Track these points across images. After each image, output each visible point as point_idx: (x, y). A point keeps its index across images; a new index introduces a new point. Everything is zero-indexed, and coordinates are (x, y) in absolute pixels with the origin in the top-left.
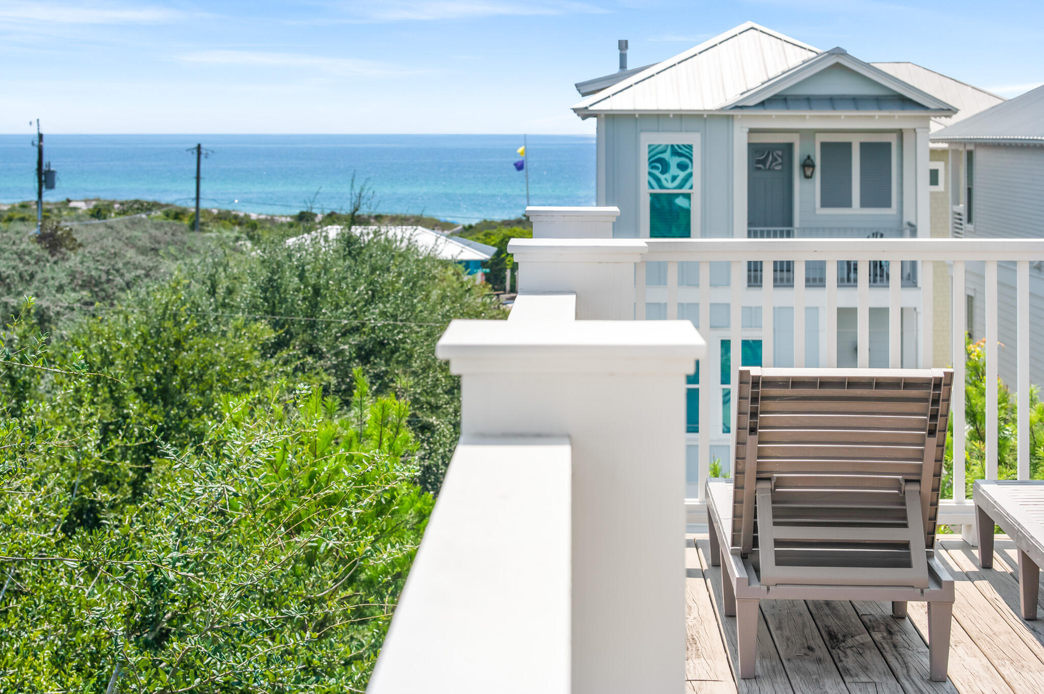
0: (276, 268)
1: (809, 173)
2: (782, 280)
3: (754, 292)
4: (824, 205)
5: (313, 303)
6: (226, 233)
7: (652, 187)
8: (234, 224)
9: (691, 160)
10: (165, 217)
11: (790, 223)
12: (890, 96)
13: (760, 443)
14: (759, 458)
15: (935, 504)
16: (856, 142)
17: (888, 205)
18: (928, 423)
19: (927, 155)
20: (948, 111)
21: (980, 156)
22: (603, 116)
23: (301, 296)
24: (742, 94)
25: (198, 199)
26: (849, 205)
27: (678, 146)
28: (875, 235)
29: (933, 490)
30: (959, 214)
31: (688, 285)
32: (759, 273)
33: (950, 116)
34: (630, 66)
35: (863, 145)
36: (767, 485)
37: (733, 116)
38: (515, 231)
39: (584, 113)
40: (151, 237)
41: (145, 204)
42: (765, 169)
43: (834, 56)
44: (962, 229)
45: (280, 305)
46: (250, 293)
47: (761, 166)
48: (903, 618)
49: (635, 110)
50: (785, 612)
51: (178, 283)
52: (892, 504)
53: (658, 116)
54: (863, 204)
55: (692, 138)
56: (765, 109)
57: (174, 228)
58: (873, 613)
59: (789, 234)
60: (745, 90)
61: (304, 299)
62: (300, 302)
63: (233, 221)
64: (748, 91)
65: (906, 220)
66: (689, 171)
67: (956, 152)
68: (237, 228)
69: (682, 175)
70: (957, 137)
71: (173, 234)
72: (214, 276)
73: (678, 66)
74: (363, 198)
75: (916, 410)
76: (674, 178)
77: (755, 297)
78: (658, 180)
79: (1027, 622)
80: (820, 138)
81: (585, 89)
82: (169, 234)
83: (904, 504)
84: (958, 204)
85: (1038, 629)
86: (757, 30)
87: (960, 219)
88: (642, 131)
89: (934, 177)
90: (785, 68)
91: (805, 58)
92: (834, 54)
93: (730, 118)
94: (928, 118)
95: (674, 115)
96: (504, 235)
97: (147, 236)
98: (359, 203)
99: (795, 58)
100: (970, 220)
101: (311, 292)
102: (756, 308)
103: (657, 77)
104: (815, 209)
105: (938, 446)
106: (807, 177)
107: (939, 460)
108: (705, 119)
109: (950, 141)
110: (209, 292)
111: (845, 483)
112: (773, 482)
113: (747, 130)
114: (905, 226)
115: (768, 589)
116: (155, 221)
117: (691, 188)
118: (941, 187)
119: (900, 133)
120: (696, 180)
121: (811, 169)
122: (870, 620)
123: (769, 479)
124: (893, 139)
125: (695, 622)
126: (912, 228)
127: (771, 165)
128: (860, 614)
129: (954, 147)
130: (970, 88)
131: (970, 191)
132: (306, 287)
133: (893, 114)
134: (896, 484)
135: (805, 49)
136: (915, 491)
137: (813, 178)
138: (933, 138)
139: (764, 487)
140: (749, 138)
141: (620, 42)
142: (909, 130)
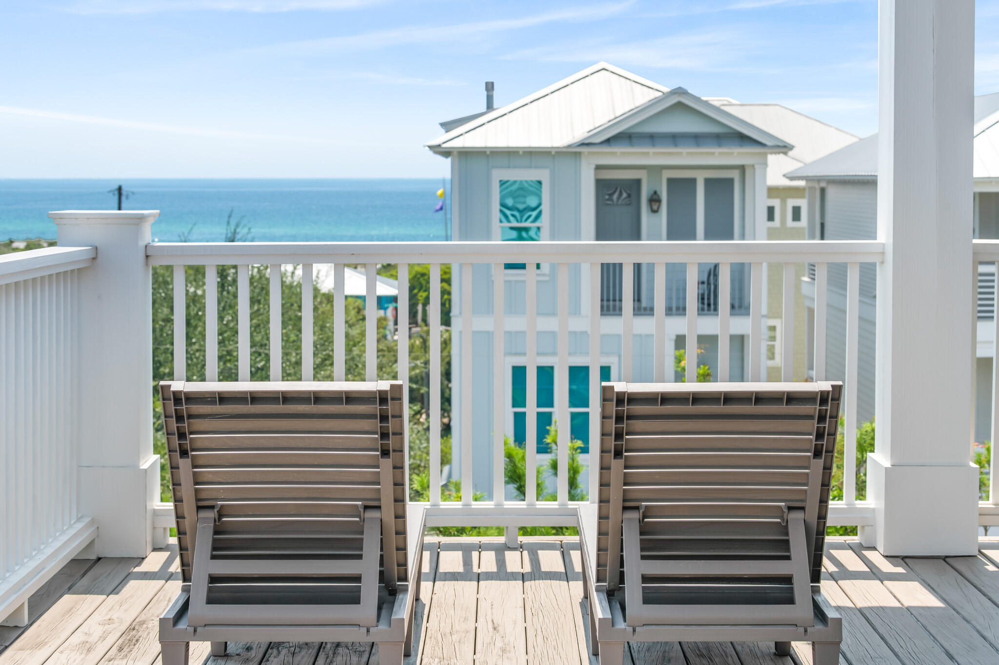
1: (655, 207)
4: (670, 237)
12: (730, 133)
16: (700, 178)
18: (380, 443)
19: (764, 193)
20: (784, 148)
21: (832, 193)
22: (456, 154)
24: (589, 132)
26: (693, 237)
27: (527, 182)
29: (397, 517)
32: (617, 303)
35: (708, 182)
37: (580, 153)
39: (439, 150)
42: (613, 205)
43: (676, 95)
49: (486, 148)
52: (351, 533)
53: (509, 153)
54: (707, 236)
55: (544, 175)
56: (610, 146)
60: (592, 128)
64: (595, 129)
67: (812, 190)
75: (367, 428)
80: (667, 174)
83: (362, 533)
86: (607, 70)
88: (493, 167)
90: (632, 107)
91: (651, 97)
92: (676, 93)
93: (577, 155)
94: (765, 154)
95: (524, 152)
96: (416, 272)
99: (642, 97)
105: (395, 468)
106: (654, 211)
108: (554, 156)
113: (593, 166)
118: (801, 223)
119: (742, 169)
121: (657, 204)
124: (735, 175)
129: (811, 184)
131: (822, 225)
133: (732, 151)
134: (353, 511)
135: (652, 88)
136: (376, 518)
137: (659, 213)
138: (787, 176)
139: (206, 516)
140: (596, 174)
141: (487, 83)
142: (749, 166)
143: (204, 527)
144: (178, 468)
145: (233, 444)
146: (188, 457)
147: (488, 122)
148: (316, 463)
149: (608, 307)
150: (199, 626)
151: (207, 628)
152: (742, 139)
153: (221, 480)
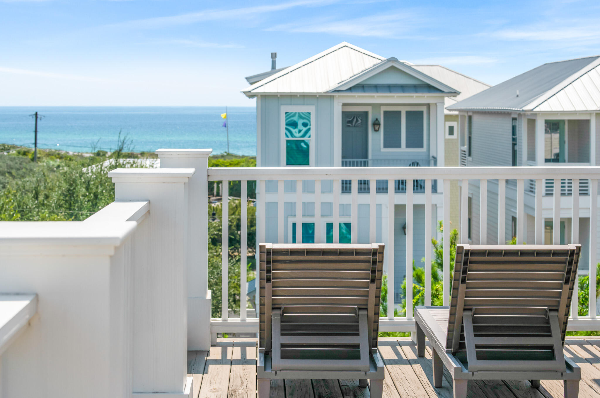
0: (72, 183)
1: (377, 128)
2: (365, 189)
3: (346, 196)
4: (385, 146)
5: (94, 203)
6: (52, 163)
7: (287, 137)
8: (57, 158)
9: (310, 122)
10: (18, 154)
11: (366, 157)
12: (423, 85)
13: (273, 287)
14: (273, 296)
15: (377, 322)
16: (403, 111)
17: (421, 146)
18: (371, 275)
20: (455, 93)
21: (476, 119)
22: (259, 96)
23: (86, 199)
24: (338, 84)
25: (36, 144)
26: (399, 146)
27: (302, 113)
28: (413, 164)
29: (375, 314)
30: (464, 151)
31: (308, 192)
32: (348, 185)
33: (455, 96)
34: (277, 67)
35: (408, 113)
36: (278, 312)
37: (333, 96)
38: (219, 161)
39: (250, 95)
40: (7, 165)
41: (6, 146)
42: (352, 126)
43: (390, 62)
44: (465, 160)
45: (74, 204)
46: (57, 197)
47: (350, 124)
48: (365, 387)
49: (278, 93)
50: (297, 385)
51: (9, 192)
52: (351, 322)
53: (291, 96)
54: (408, 146)
55: (311, 109)
56: (352, 92)
57: (21, 160)
58: (348, 384)
59: (365, 164)
61: (89, 201)
62: (86, 203)
63: (57, 156)
64: (342, 82)
65: (431, 155)
66: (308, 127)
67: (463, 117)
68: (58, 160)
69: (304, 129)
70: (463, 108)
71: (20, 164)
72: (37, 188)
73: (303, 67)
74: (125, 143)
75: (363, 268)
76: (300, 131)
77: (346, 198)
78: (291, 132)
79: (436, 389)
80: (383, 109)
81: (252, 80)
82: (18, 163)
83: (358, 322)
84: (464, 146)
85: (442, 393)
86: (348, 47)
87: (465, 154)
88: (282, 104)
89: (451, 131)
90: (363, 69)
91: (375, 63)
92: (390, 61)
93: (332, 97)
94: (444, 97)
95: (300, 96)
97: (5, 165)
98: (123, 146)
99: (369, 63)
100: (470, 155)
101: (93, 197)
102: (347, 205)
103: (290, 74)
104: (380, 149)
105: (377, 288)
106: (376, 131)
107: (378, 297)
108: (318, 98)
109: (460, 110)
110: (34, 197)
111: (324, 310)
112: (282, 310)
113: (341, 104)
114: (431, 158)
115: (276, 373)
116: (11, 157)
117: (310, 137)
118: (455, 136)
119: (428, 105)
120: (312, 132)
121: (378, 126)
122: (346, 389)
123: (280, 308)
124: (424, 109)
125: (243, 391)
126: (435, 160)
127: (355, 124)
128: (341, 385)
129: (462, 114)
130: (472, 81)
131: (470, 138)
132: (90, 194)
133: (423, 95)
134: (353, 310)
135: (375, 58)
136: (364, 314)
137: (379, 131)
138: (447, 108)
139: (276, 313)
140: (342, 108)
141: (272, 54)
142: (433, 104)
143: (276, 319)
144: (264, 288)
145: (293, 276)
146: (271, 283)
147: (278, 78)
148: (335, 286)
149: (346, 188)
150: (278, 371)
151: (282, 372)
152: (429, 88)
153: (285, 294)
